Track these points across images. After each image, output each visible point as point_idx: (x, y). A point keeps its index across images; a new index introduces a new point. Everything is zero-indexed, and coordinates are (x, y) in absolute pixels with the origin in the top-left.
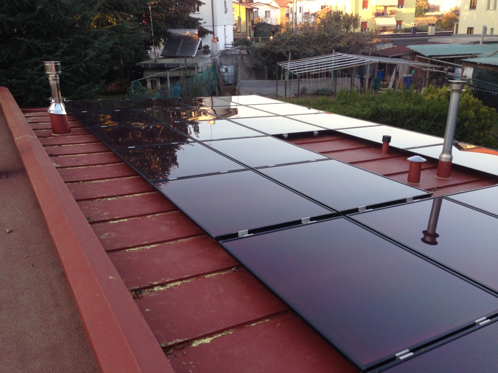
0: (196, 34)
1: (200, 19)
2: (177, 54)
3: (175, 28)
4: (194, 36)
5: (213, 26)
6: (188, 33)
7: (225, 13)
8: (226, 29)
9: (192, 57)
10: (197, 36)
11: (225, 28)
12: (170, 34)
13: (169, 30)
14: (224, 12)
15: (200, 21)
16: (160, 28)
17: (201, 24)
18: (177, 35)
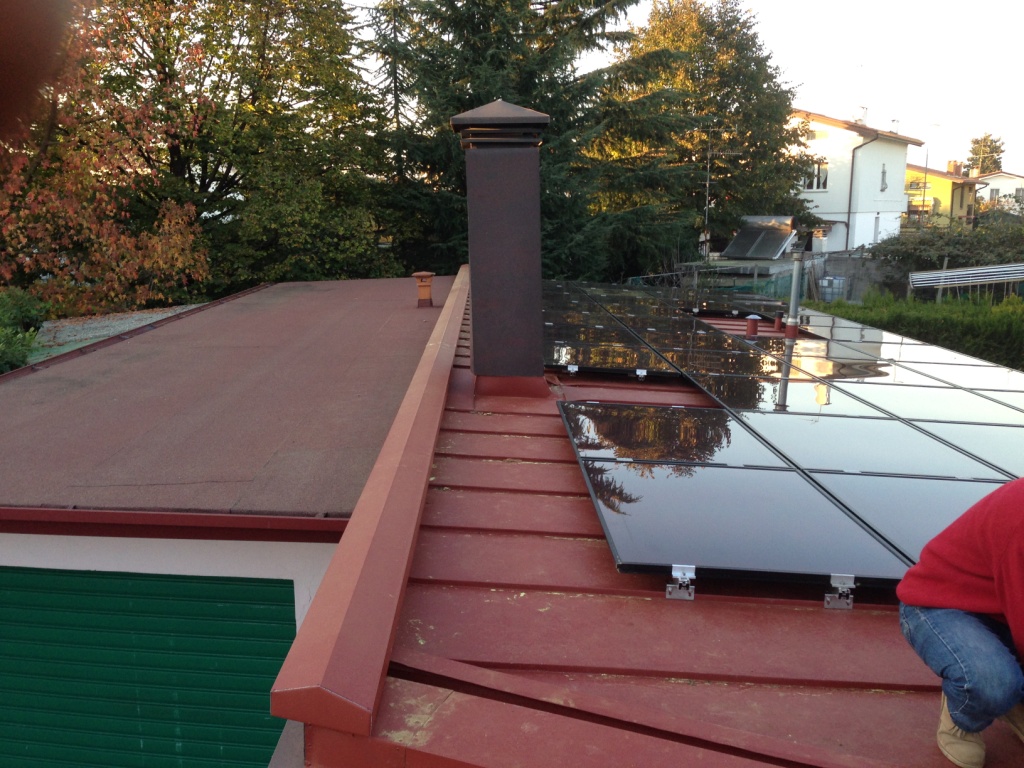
0: (787, 225)
1: (808, 201)
2: (749, 255)
3: (756, 214)
4: (783, 227)
5: (849, 213)
6: (773, 222)
7: (882, 190)
8: (881, 219)
9: (772, 260)
10: (789, 228)
11: (877, 218)
12: (744, 223)
13: (745, 218)
14: (879, 188)
15: (808, 205)
16: (730, 214)
17: (808, 208)
18: (756, 226)
